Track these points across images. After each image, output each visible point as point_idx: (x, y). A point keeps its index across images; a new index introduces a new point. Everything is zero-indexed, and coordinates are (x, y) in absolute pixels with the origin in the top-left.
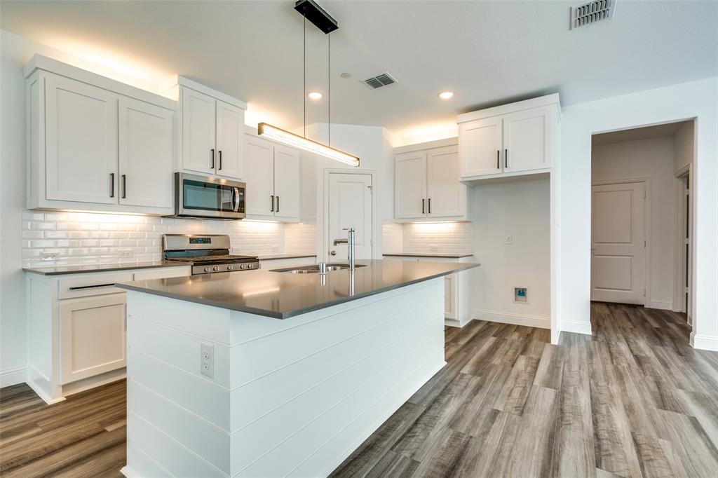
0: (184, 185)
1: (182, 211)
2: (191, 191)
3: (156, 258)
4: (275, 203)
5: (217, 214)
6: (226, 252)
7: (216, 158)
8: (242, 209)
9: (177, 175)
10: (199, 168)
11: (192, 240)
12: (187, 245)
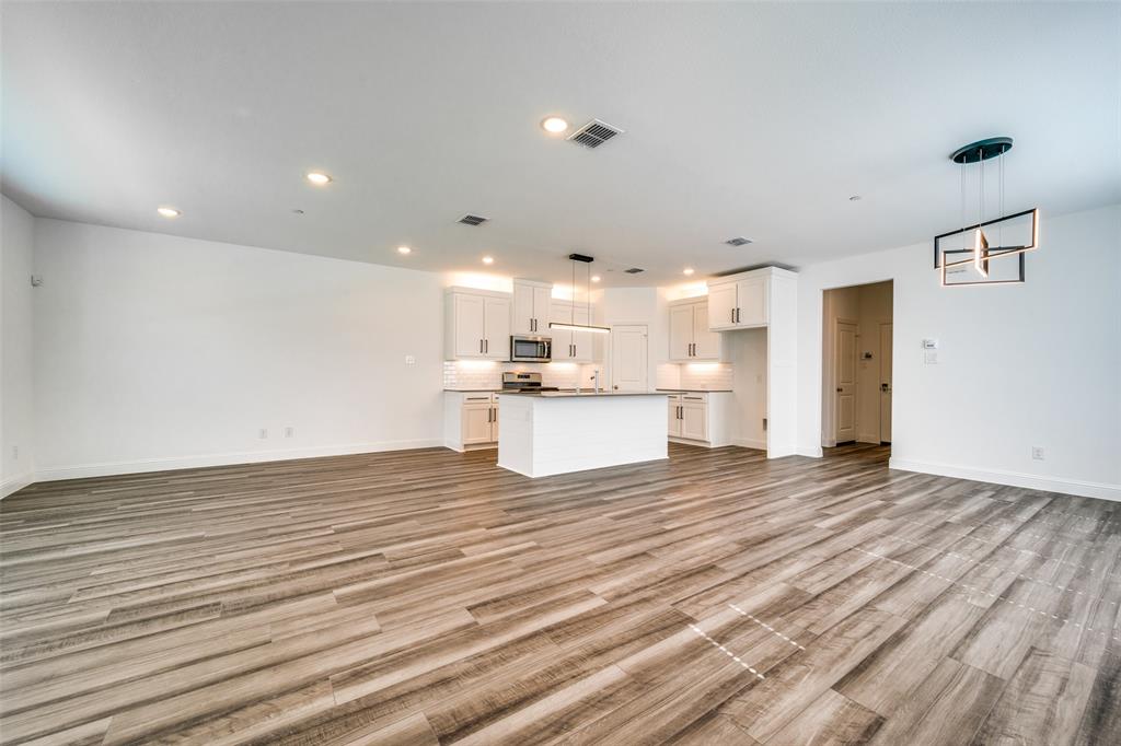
0: (516, 343)
1: (514, 359)
2: (519, 347)
3: (500, 387)
4: (573, 351)
5: (535, 359)
6: (539, 384)
7: (534, 324)
8: (549, 356)
9: (512, 337)
10: (524, 332)
11: (519, 376)
12: (516, 380)
